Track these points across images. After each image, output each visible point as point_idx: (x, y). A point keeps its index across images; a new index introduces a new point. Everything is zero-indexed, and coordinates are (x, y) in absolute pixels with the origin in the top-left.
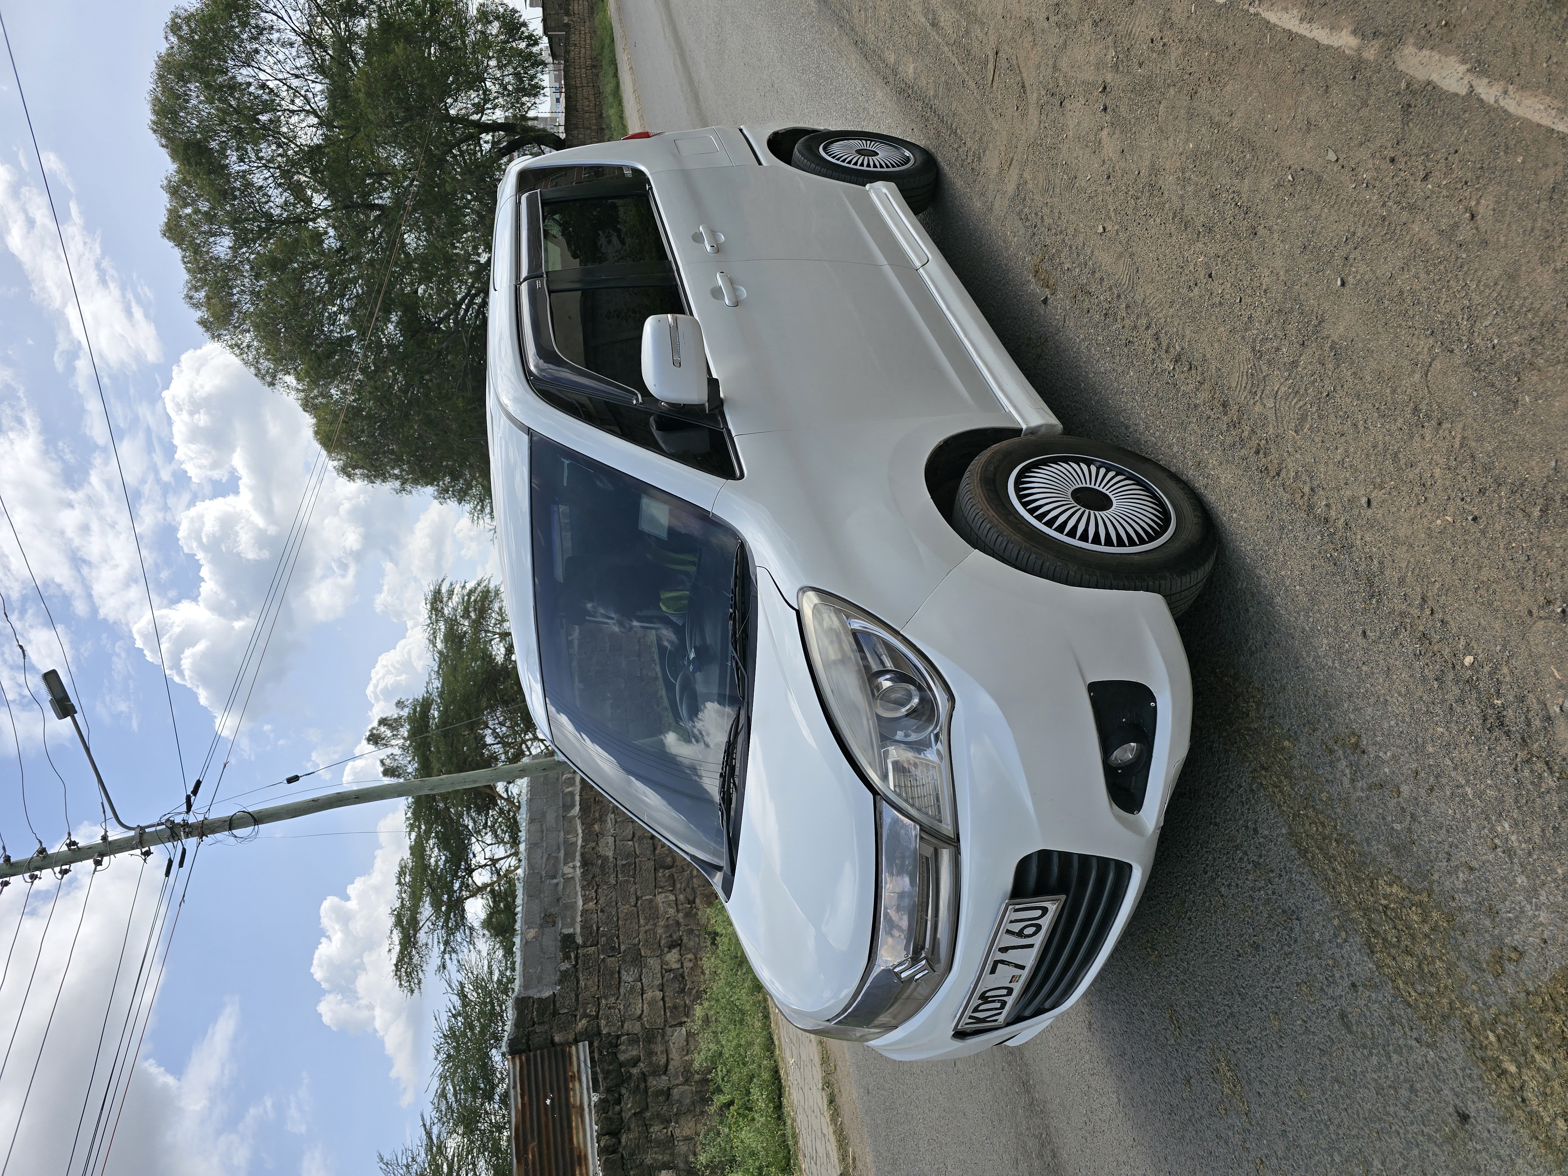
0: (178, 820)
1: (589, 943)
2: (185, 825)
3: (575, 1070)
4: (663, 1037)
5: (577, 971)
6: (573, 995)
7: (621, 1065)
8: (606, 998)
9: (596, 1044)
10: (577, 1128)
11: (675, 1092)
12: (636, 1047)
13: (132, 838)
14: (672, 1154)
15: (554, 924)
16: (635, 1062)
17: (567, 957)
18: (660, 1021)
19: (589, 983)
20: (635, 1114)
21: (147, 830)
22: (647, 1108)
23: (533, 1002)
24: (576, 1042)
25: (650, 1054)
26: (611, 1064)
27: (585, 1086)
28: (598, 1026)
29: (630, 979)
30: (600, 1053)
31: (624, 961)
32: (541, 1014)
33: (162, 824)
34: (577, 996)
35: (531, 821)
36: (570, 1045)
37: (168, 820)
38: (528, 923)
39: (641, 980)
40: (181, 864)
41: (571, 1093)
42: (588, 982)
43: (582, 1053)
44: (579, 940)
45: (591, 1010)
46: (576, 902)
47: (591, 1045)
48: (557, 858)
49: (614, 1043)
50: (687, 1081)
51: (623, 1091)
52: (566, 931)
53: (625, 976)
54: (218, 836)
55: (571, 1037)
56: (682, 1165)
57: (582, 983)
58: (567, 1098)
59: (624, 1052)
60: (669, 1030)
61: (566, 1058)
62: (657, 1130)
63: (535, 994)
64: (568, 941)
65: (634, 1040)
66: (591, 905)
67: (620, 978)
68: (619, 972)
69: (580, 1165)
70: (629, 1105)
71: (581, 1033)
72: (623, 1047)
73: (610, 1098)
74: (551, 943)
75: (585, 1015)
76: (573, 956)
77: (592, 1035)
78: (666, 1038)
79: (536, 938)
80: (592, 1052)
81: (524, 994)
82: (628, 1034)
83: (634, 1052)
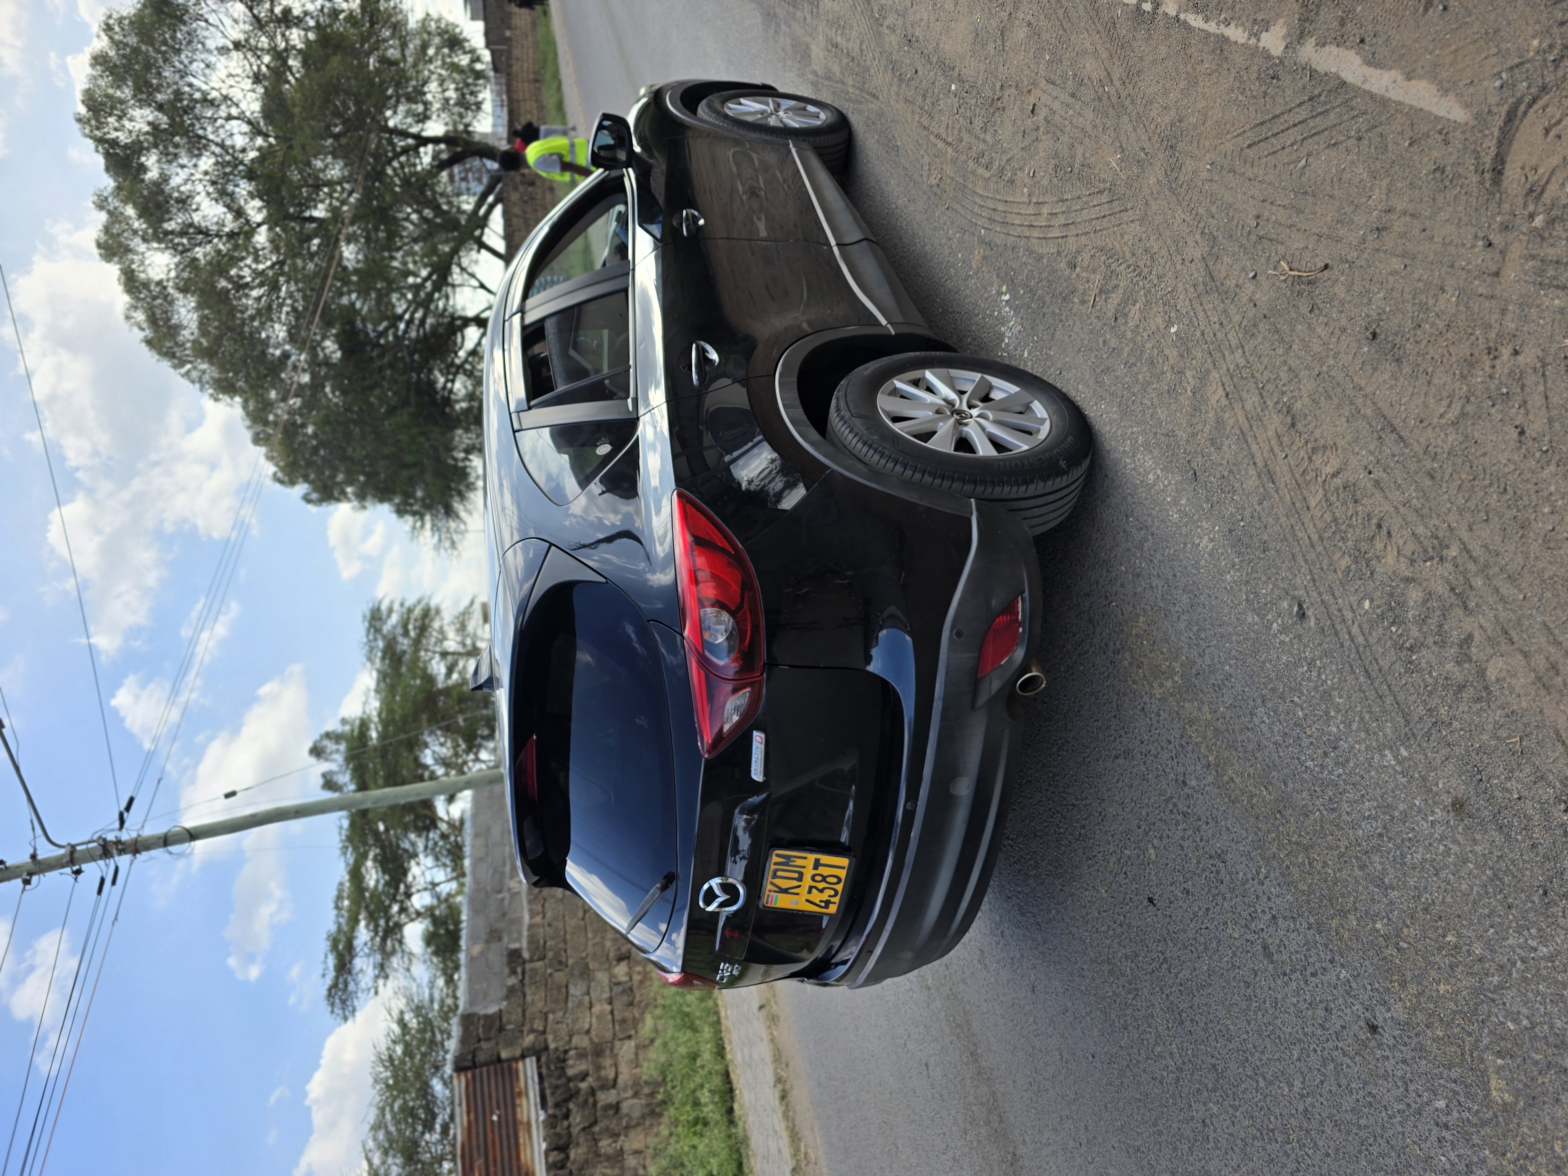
0: (111, 837)
1: (536, 957)
2: (118, 842)
3: (523, 1086)
4: (612, 1050)
5: (523, 985)
6: (520, 1010)
7: (569, 1080)
8: (553, 1012)
9: (543, 1059)
10: (525, 1144)
11: (625, 1107)
12: (584, 1061)
13: (63, 856)
14: (622, 1168)
15: (500, 939)
16: (584, 1076)
17: (513, 972)
18: (609, 1035)
19: (537, 998)
20: (584, 1129)
21: (78, 848)
22: (595, 1123)
23: (479, 1019)
24: (523, 1057)
25: (599, 1068)
26: (559, 1078)
27: (532, 1103)
28: (546, 1041)
29: (578, 993)
30: (548, 1068)
31: (572, 975)
32: (488, 1028)
33: (94, 841)
34: (524, 1011)
35: (476, 835)
36: (517, 1061)
37: (100, 837)
38: (473, 939)
39: (588, 993)
40: (114, 882)
41: (519, 1110)
42: (535, 998)
43: (529, 1069)
44: (526, 955)
45: (538, 1025)
46: (522, 917)
47: (538, 1060)
48: (502, 873)
49: (562, 1060)
50: (636, 1095)
51: (571, 1105)
52: (512, 946)
53: (572, 990)
54: (153, 853)
55: (518, 1053)
57: (529, 998)
58: (514, 1114)
59: (572, 1067)
60: (617, 1044)
61: (513, 1075)
62: (605, 1145)
63: (480, 1010)
64: (514, 956)
65: (582, 1055)
66: (538, 919)
67: (567, 992)
68: (567, 987)
70: (577, 1119)
71: (528, 1049)
72: (571, 1062)
73: (558, 1112)
74: (497, 957)
75: (532, 1031)
76: (519, 970)
77: (538, 1052)
78: (615, 1051)
79: (482, 953)
80: (539, 1067)
81: (469, 1011)
82: (576, 1048)
83: (583, 1066)
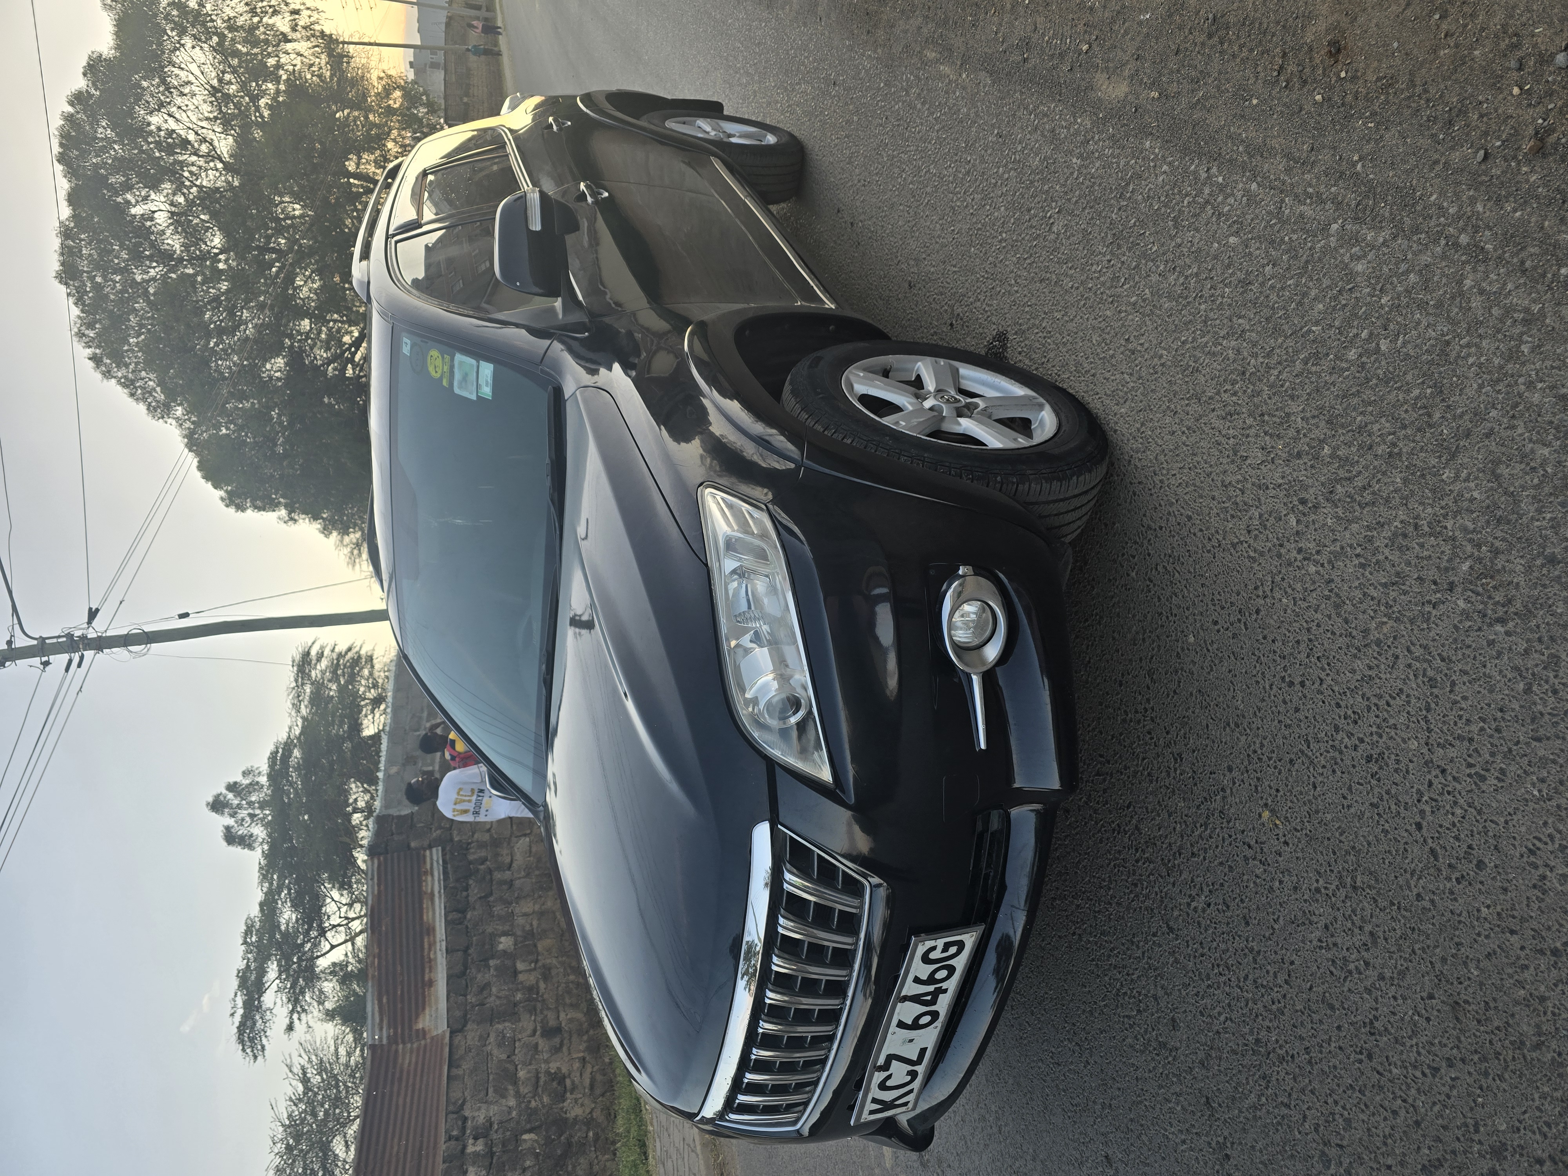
2: (83, 638)
3: (428, 867)
4: (509, 844)
6: (430, 815)
7: (470, 863)
9: (448, 848)
10: (427, 909)
11: (517, 883)
12: (484, 850)
14: (512, 925)
15: (415, 763)
16: (483, 861)
18: (507, 835)
20: (480, 898)
22: (491, 894)
23: (393, 819)
24: (430, 847)
25: (497, 855)
26: (461, 862)
27: (436, 878)
30: (452, 855)
32: (400, 825)
33: (62, 637)
36: (425, 850)
37: (69, 633)
38: (390, 762)
40: (79, 665)
41: (424, 885)
43: (435, 856)
47: (443, 850)
48: (420, 718)
49: (464, 848)
50: (528, 875)
51: (471, 882)
52: (425, 769)
54: (116, 649)
55: (426, 843)
56: (519, 933)
58: (420, 886)
59: (473, 853)
60: (514, 839)
61: (420, 859)
62: (498, 909)
63: (394, 812)
65: (482, 845)
69: (429, 935)
70: (475, 892)
71: (435, 841)
72: (472, 851)
73: (458, 886)
75: (440, 827)
77: (444, 843)
78: (512, 846)
79: (398, 773)
80: (444, 855)
81: (385, 812)
82: (477, 841)
83: (483, 853)
